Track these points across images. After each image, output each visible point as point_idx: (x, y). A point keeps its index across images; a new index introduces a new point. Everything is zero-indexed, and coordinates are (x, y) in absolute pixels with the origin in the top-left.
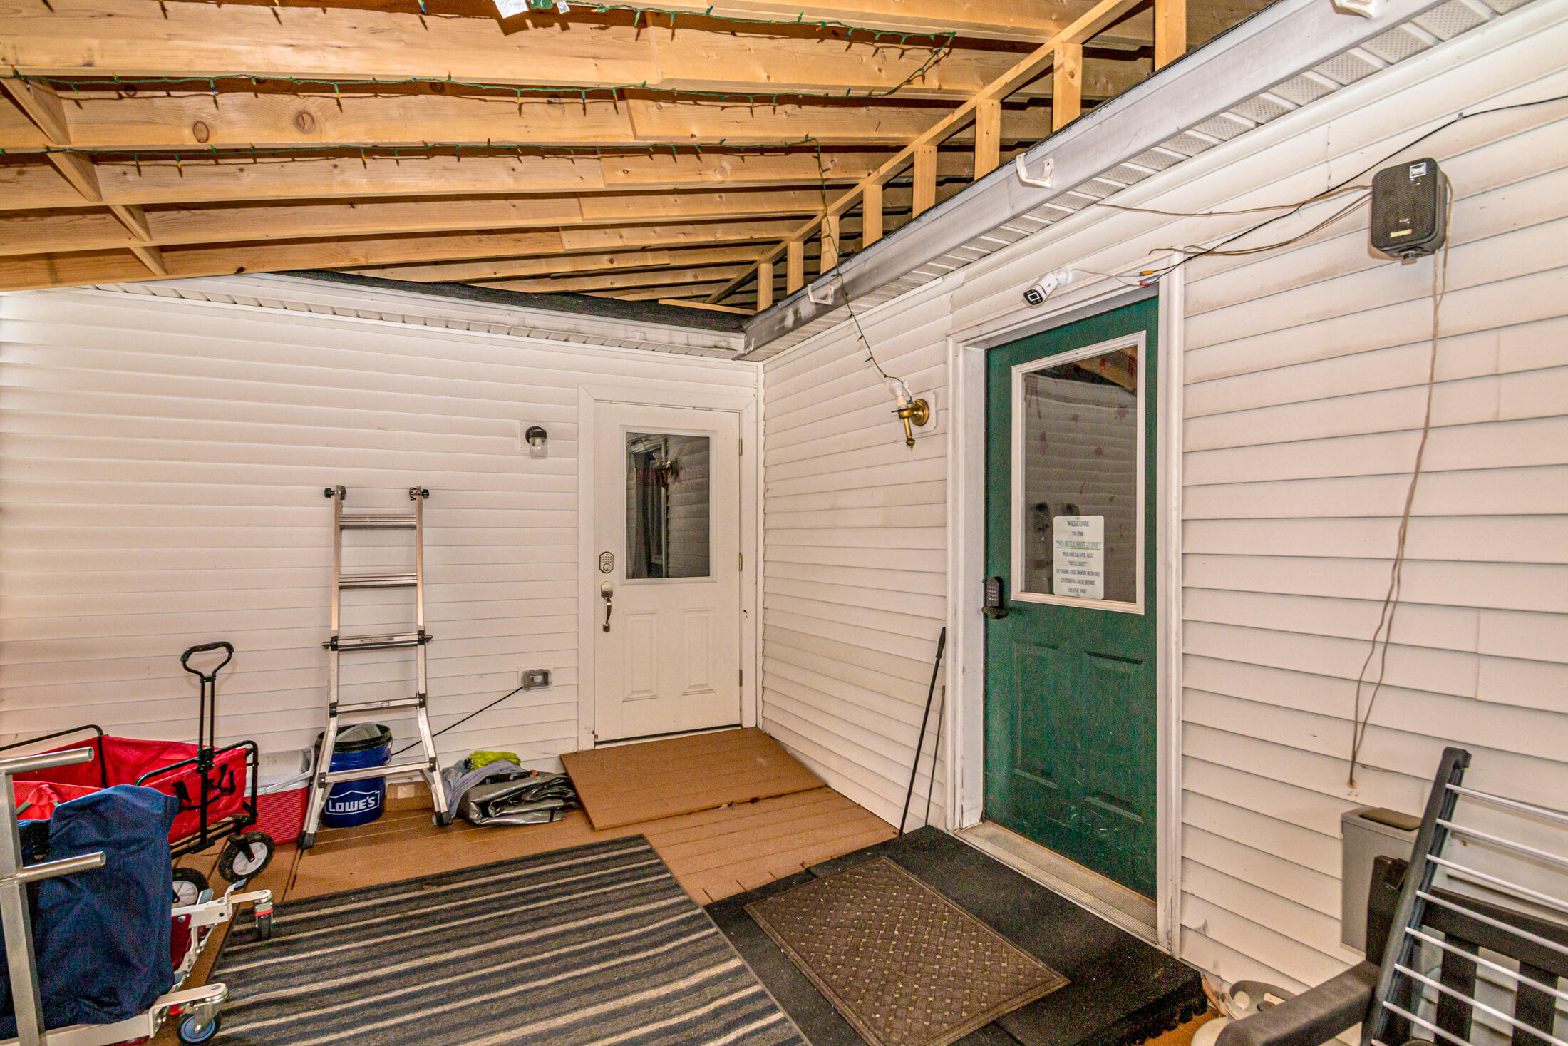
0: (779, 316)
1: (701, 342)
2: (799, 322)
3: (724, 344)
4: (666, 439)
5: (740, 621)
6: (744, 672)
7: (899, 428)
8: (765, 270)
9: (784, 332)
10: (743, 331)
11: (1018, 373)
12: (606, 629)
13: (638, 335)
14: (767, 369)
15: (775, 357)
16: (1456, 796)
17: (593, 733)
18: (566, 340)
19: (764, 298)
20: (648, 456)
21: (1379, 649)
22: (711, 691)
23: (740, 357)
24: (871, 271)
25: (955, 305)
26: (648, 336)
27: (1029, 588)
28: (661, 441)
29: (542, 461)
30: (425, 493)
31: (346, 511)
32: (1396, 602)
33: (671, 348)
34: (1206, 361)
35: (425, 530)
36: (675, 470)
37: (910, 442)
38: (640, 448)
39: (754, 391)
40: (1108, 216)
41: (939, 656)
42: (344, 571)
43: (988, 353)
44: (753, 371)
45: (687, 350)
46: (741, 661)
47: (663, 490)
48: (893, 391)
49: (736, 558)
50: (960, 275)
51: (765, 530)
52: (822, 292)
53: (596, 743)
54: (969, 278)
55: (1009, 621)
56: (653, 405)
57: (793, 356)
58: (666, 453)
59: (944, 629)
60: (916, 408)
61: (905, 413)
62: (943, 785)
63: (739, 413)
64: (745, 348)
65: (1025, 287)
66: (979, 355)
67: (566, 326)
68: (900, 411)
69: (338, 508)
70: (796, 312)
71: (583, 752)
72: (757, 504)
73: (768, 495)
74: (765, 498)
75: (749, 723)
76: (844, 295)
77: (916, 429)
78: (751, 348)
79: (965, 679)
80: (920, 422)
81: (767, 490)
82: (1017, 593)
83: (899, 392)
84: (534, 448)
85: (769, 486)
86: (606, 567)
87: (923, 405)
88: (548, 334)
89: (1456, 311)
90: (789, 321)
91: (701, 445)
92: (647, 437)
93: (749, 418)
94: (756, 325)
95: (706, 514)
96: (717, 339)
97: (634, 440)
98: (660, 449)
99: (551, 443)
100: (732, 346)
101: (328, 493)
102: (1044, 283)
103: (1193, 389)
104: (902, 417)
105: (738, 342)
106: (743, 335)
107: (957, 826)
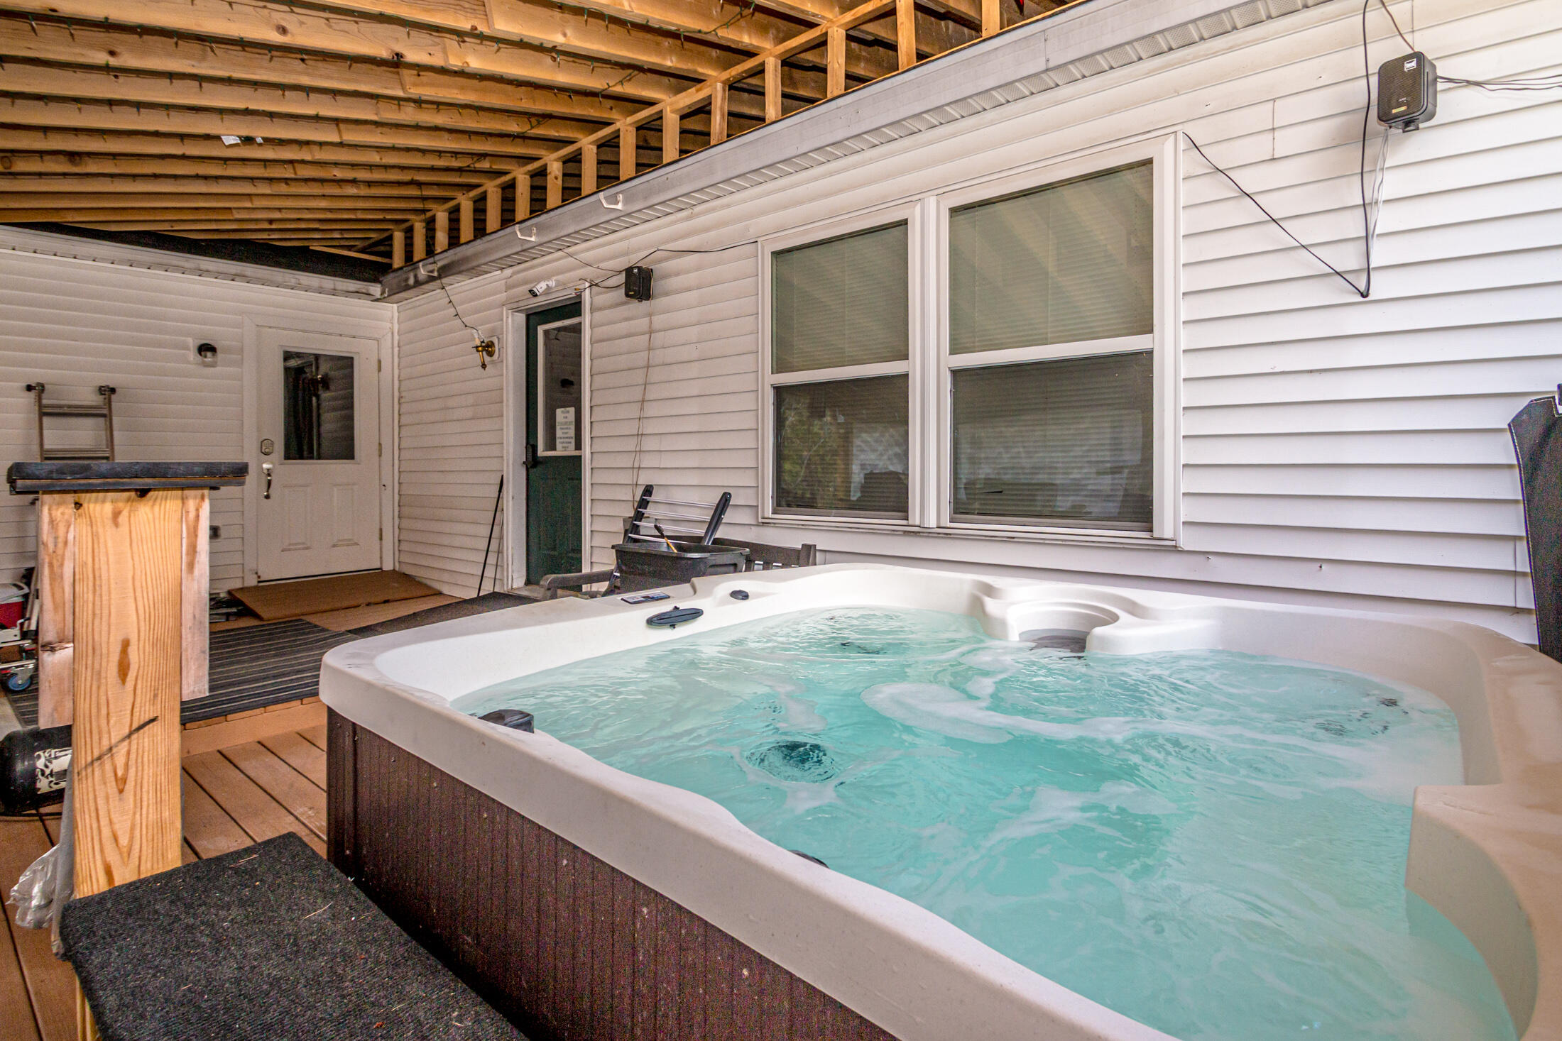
0: (404, 276)
1: (345, 288)
2: (418, 283)
3: (364, 291)
4: (317, 357)
5: (380, 493)
6: (384, 530)
7: (477, 357)
8: (398, 238)
9: (408, 288)
10: (380, 282)
11: (541, 330)
12: (267, 497)
13: (293, 281)
14: (400, 310)
15: (406, 302)
16: (648, 502)
17: (256, 573)
18: (233, 280)
19: (398, 261)
20: (299, 371)
21: (638, 453)
22: (356, 544)
23: (377, 300)
24: (458, 261)
25: (508, 287)
26: (302, 282)
27: (546, 449)
28: (312, 359)
29: (212, 369)
30: (113, 390)
31: (45, 402)
32: (642, 435)
33: (320, 290)
34: (600, 332)
35: (115, 419)
36: (326, 383)
37: (484, 366)
38: (293, 363)
39: (390, 325)
40: (565, 257)
41: (500, 491)
42: (47, 446)
43: (528, 317)
44: (390, 310)
45: (334, 292)
46: (381, 523)
47: (314, 399)
48: (472, 335)
49: (376, 446)
50: (508, 272)
51: (400, 427)
52: (431, 267)
53: (259, 582)
54: (514, 273)
55: (539, 469)
56: (306, 331)
57: (418, 303)
58: (317, 368)
59: (502, 476)
60: (488, 346)
61: (480, 349)
62: (502, 567)
63: (378, 340)
64: (381, 295)
65: (529, 287)
66: (521, 318)
67: (234, 271)
68: (477, 347)
69: (40, 399)
70: (416, 276)
71: (247, 588)
72: (393, 407)
73: (402, 400)
74: (399, 404)
75: (388, 566)
76: (445, 271)
77: (487, 359)
78: (386, 295)
79: (513, 504)
80: (491, 354)
81: (400, 398)
82: (542, 452)
83: (476, 336)
84: (206, 360)
85: (403, 394)
86: (267, 450)
87: (491, 345)
88: (217, 275)
89: (658, 321)
90: (411, 281)
91: (346, 364)
92: (298, 355)
93: (386, 344)
94: (389, 278)
95: (351, 418)
96: (358, 286)
97: (288, 356)
98: (311, 365)
99: (220, 355)
100: (372, 292)
101: (29, 388)
102: (538, 287)
103: (595, 345)
104: (478, 351)
105: (376, 289)
106: (379, 285)
107: (510, 587)
